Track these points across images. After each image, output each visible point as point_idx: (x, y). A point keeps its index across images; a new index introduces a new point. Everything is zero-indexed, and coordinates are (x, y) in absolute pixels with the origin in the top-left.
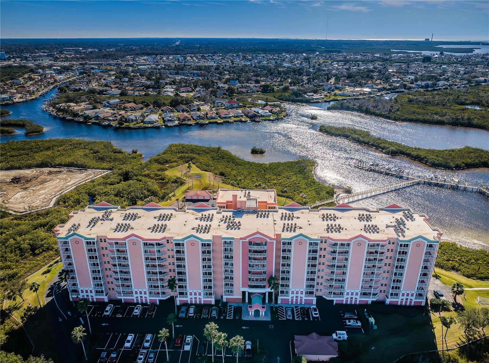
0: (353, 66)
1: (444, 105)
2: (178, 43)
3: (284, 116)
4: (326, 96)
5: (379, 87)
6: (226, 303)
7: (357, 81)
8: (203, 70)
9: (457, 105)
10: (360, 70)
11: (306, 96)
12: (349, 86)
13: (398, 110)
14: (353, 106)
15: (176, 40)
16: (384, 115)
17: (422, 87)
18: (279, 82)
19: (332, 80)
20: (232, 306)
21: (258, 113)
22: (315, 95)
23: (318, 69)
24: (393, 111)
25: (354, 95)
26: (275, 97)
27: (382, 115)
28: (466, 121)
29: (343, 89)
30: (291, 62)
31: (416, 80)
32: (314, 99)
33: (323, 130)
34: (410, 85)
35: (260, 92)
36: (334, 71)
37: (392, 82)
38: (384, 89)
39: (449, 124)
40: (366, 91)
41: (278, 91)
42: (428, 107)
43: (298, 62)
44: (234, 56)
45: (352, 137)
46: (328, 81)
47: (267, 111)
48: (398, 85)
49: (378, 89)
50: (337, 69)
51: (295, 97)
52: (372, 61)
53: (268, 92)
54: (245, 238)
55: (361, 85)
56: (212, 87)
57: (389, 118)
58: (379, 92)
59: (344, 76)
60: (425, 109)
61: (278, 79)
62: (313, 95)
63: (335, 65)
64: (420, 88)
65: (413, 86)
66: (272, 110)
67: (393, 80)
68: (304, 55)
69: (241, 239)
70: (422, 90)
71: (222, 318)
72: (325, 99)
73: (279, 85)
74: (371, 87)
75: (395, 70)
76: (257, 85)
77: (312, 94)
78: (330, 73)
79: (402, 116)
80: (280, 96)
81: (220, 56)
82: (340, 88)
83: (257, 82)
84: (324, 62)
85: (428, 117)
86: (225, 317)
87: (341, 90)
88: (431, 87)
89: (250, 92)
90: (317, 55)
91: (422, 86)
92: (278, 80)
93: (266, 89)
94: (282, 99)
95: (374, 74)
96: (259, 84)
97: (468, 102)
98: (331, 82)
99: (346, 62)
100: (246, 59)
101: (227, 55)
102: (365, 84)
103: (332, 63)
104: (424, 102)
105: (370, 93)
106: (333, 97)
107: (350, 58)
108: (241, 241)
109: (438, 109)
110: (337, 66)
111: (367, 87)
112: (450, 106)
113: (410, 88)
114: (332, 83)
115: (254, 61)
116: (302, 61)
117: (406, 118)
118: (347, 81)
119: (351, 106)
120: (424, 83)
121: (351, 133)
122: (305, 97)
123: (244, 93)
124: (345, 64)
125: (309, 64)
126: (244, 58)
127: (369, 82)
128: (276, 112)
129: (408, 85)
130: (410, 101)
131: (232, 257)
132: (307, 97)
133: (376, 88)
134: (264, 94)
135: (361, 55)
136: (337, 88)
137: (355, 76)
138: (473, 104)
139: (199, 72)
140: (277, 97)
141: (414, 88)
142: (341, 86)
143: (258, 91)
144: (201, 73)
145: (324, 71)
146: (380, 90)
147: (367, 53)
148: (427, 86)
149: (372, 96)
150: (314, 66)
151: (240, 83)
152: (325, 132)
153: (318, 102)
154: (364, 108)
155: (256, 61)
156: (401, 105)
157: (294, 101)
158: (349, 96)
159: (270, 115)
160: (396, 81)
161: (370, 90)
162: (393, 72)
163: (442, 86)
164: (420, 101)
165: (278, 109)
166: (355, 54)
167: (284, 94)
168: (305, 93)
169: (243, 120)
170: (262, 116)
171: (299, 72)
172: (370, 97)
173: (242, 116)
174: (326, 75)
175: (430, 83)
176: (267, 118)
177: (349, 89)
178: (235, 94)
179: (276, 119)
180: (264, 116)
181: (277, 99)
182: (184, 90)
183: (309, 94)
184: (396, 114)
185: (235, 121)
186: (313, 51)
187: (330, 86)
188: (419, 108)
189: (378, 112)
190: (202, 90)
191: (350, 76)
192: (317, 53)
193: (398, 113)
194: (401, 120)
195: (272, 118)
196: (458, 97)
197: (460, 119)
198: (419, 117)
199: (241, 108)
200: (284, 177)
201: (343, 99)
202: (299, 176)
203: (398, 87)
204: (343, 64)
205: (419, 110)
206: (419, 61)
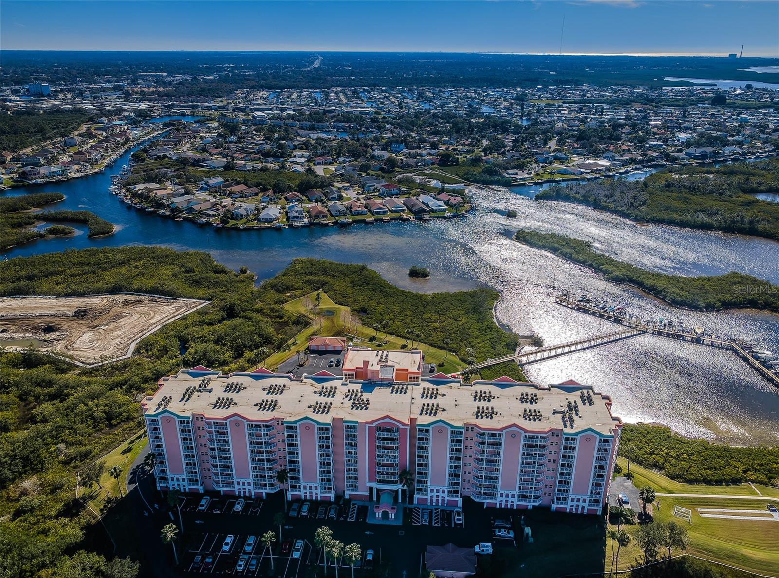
0: (593, 114)
1: (721, 194)
2: (317, 63)
3: (466, 212)
4: (538, 174)
5: (624, 158)
6: (349, 500)
7: (591, 146)
8: (352, 122)
9: (741, 195)
10: (602, 122)
11: (505, 174)
12: (578, 154)
13: (644, 203)
14: (576, 194)
16: (621, 211)
17: (695, 158)
18: (468, 145)
19: (553, 144)
20: (356, 504)
21: (427, 205)
22: (520, 172)
23: (535, 120)
24: (635, 204)
25: (582, 173)
26: (457, 175)
27: (617, 211)
28: (747, 226)
29: (566, 160)
30: (494, 104)
31: (688, 144)
32: (517, 179)
33: (521, 238)
34: (676, 154)
35: (436, 166)
36: (560, 124)
37: (647, 148)
38: (633, 161)
39: (719, 229)
40: (602, 166)
41: (464, 164)
42: (695, 198)
43: (505, 105)
44: (405, 92)
45: (562, 252)
46: (545, 144)
47: (441, 203)
48: (655, 154)
49: (622, 161)
50: (567, 120)
51: (488, 177)
52: (627, 104)
53: (450, 166)
54: (372, 422)
55: (596, 154)
56: (363, 155)
57: (628, 216)
58: (623, 165)
59: (573, 136)
60: (687, 202)
61: (467, 140)
62: (516, 174)
63: (563, 112)
64: (692, 159)
65: (682, 155)
66: (449, 200)
67: (649, 145)
68: (519, 89)
69: (367, 423)
70: (694, 163)
71: (342, 519)
72: (536, 180)
73: (468, 152)
74: (611, 157)
75: (660, 123)
76: (433, 152)
77: (515, 171)
78: (552, 128)
79: (649, 214)
80: (465, 174)
81: (383, 91)
82: (563, 158)
83: (434, 146)
84: (547, 105)
85: (689, 217)
86: (346, 518)
87: (563, 163)
88: (711, 157)
89: (421, 165)
90: (539, 90)
91: (695, 156)
92: (467, 143)
93: (446, 161)
94: (468, 180)
95: (624, 130)
96: (437, 151)
98: (550, 148)
100: (422, 97)
101: (393, 91)
102: (603, 152)
103: (560, 106)
104: (689, 188)
105: (608, 169)
106: (547, 177)
108: (367, 425)
109: (710, 202)
110: (566, 112)
111: (605, 158)
112: (730, 196)
113: (674, 160)
114: (552, 149)
116: (511, 104)
117: (655, 216)
118: (576, 145)
119: (572, 194)
120: (698, 151)
121: (562, 245)
122: (504, 177)
123: (412, 166)
124: (581, 110)
125: (523, 109)
127: (611, 148)
128: (455, 205)
129: (672, 154)
130: (668, 185)
131: (356, 445)
132: (507, 176)
133: (618, 160)
134: (442, 168)
136: (556, 158)
137: (590, 137)
138: (770, 191)
139: (347, 125)
140: (460, 174)
141: (682, 159)
142: (564, 155)
143: (433, 164)
144: (349, 127)
145: (543, 123)
146: (624, 164)
148: (704, 156)
149: (611, 174)
150: (529, 114)
151: (407, 148)
152: (525, 241)
153: (524, 185)
154: (591, 199)
156: (651, 194)
157: (485, 183)
158: (574, 174)
159: (446, 209)
160: (655, 145)
161: (608, 164)
162: (656, 126)
163: (729, 156)
165: (459, 199)
167: (472, 168)
168: (507, 169)
169: (405, 216)
170: (433, 211)
171: (503, 126)
172: (606, 176)
173: (403, 211)
174: (545, 132)
175: (709, 150)
176: (441, 214)
177: (576, 160)
178: (397, 169)
179: (454, 217)
180: (436, 210)
181: (461, 178)
182: (321, 162)
183: (510, 171)
184: (640, 211)
185: (391, 219)
186: (534, 82)
187: (547, 156)
188: (679, 199)
189: (611, 205)
190: (348, 160)
191: (581, 137)
192: (539, 86)
193: (643, 208)
194: (646, 221)
195: (447, 214)
196: (747, 179)
197: (738, 221)
198: (675, 216)
199: (404, 195)
200: (450, 318)
201: (564, 180)
202: (471, 316)
203: (656, 157)
204: (577, 109)
205: (679, 204)
206: (706, 102)
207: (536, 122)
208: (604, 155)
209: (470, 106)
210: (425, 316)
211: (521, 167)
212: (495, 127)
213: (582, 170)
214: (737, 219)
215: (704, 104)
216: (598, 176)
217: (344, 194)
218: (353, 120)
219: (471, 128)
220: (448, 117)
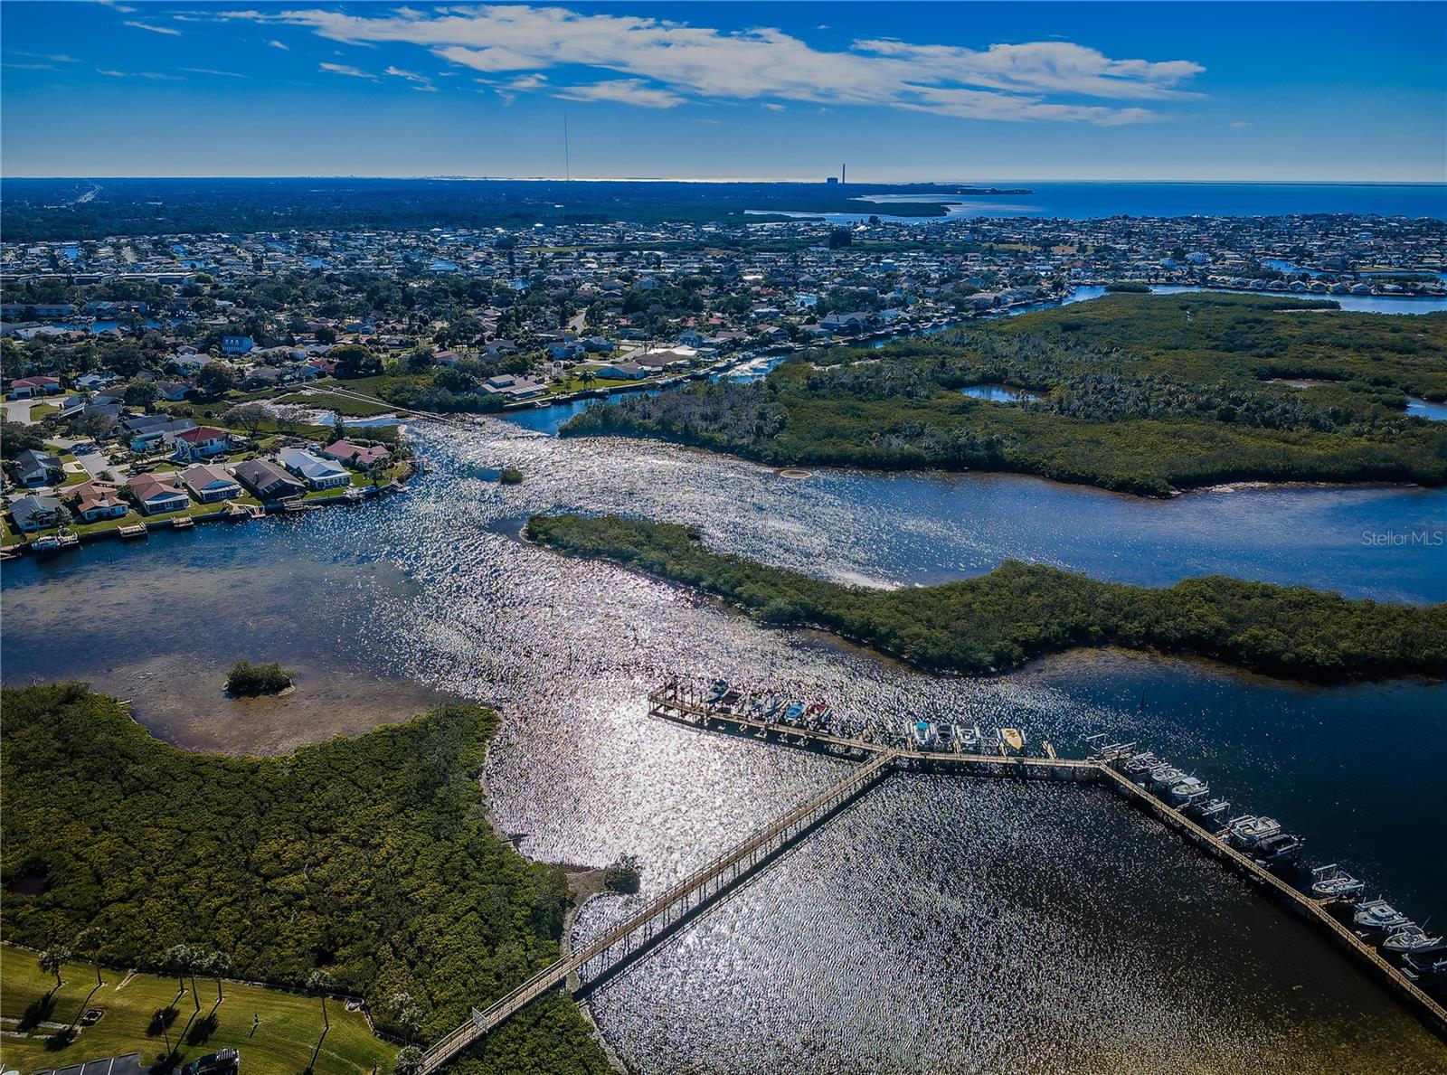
0: (643, 267)
1: (910, 395)
2: (88, 197)
3: (401, 480)
4: (557, 381)
5: (718, 340)
7: (654, 321)
8: (135, 299)
9: (945, 393)
10: (662, 279)
11: (488, 387)
12: (630, 338)
13: (782, 426)
14: (644, 418)
15: (84, 185)
16: (742, 447)
17: (841, 332)
18: (403, 332)
19: (579, 322)
21: (298, 474)
22: (519, 380)
23: (538, 278)
24: (767, 430)
25: (646, 374)
26: (379, 395)
27: (736, 447)
28: (983, 453)
29: (611, 350)
30: (456, 256)
31: (822, 309)
32: (515, 395)
33: (541, 536)
34: (808, 328)
35: (329, 378)
36: (587, 286)
37: (755, 320)
38: (736, 344)
39: (938, 464)
40: (682, 357)
41: (394, 371)
42: (868, 405)
43: (477, 257)
44: (272, 240)
45: (640, 560)
46: (564, 323)
47: (334, 465)
48: (772, 330)
49: (717, 346)
50: (597, 278)
51: (449, 394)
52: (697, 249)
53: (360, 376)
55: (667, 335)
56: (147, 366)
57: (756, 458)
58: (720, 355)
59: (616, 305)
60: (859, 416)
61: (400, 322)
62: (512, 384)
63: (589, 265)
64: (836, 334)
65: (816, 328)
66: (356, 455)
67: (757, 314)
68: (501, 230)
70: (841, 341)
72: (555, 395)
73: (403, 345)
74: (694, 339)
75: (760, 277)
76: (323, 349)
77: (507, 378)
78: (572, 293)
79: (797, 449)
80: (397, 392)
81: (223, 240)
82: (604, 347)
83: (325, 337)
84: (559, 255)
85: (872, 447)
87: (605, 357)
88: (866, 330)
89: (291, 380)
90: (538, 232)
91: (840, 328)
92: (399, 327)
93: (351, 367)
94: (403, 404)
95: (704, 292)
96: (331, 347)
97: (971, 377)
98: (574, 328)
99: (623, 250)
100: (309, 248)
101: (246, 238)
102: (678, 332)
103: (580, 256)
104: (852, 388)
105: (695, 363)
106: (578, 387)
107: (635, 239)
109: (899, 413)
110: (595, 266)
111: (683, 342)
112: (928, 397)
113: (807, 338)
114: (579, 331)
115: (336, 258)
116: (489, 254)
117: (810, 454)
118: (624, 322)
119: (636, 420)
120: (843, 320)
121: (637, 544)
122: (486, 392)
123: (270, 384)
124: (620, 261)
125: (512, 262)
126: (306, 247)
127: (691, 323)
128: (371, 465)
129: (801, 327)
130: (815, 386)
132: (493, 390)
133: (710, 345)
134: (344, 382)
135: (665, 227)
136: (591, 348)
137: (648, 305)
138: (986, 381)
139: (122, 305)
140: (386, 393)
141: (820, 336)
142: (604, 343)
143: (321, 375)
144: (128, 309)
145: (555, 285)
146: (723, 350)
147: (682, 221)
148: (853, 328)
149: (702, 372)
150: (525, 271)
151: (261, 344)
152: (549, 541)
153: (531, 406)
154: (678, 426)
155: (341, 256)
156: (789, 405)
157: (447, 409)
158: (632, 377)
159: (348, 480)
160: (766, 314)
161: (693, 353)
162: (756, 282)
163: (893, 325)
164: (842, 385)
165: (380, 452)
166: (651, 224)
167: (412, 379)
168: (487, 375)
169: (236, 509)
170: (312, 486)
171: (476, 293)
172: (695, 378)
173: (232, 495)
174: (560, 301)
175: (860, 316)
176: (333, 494)
177: (630, 350)
178: (232, 392)
179: (370, 496)
180: (321, 484)
181: (389, 402)
182: (28, 389)
183: (498, 379)
184: (779, 443)
185: (198, 521)
186: (526, 219)
187: (570, 344)
188: (843, 411)
189: (722, 437)
190: (104, 381)
191: (631, 306)
192: (538, 225)
193: (784, 437)
194: (796, 463)
195: (352, 492)
196: (943, 364)
197: (965, 446)
198: (848, 447)
199: (241, 452)
200: (345, 839)
201: (613, 392)
202: (417, 818)
203: (774, 335)
204: (613, 261)
205: (845, 422)
206: (821, 244)
207: (539, 284)
208: (681, 337)
209: (406, 259)
210: (261, 852)
211: (521, 369)
212: (458, 293)
213: (646, 368)
214: (962, 440)
215: (818, 246)
216: (679, 377)
217: (69, 467)
218: (138, 295)
219: (409, 299)
220: (359, 281)
